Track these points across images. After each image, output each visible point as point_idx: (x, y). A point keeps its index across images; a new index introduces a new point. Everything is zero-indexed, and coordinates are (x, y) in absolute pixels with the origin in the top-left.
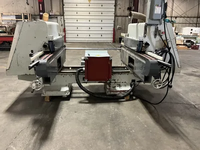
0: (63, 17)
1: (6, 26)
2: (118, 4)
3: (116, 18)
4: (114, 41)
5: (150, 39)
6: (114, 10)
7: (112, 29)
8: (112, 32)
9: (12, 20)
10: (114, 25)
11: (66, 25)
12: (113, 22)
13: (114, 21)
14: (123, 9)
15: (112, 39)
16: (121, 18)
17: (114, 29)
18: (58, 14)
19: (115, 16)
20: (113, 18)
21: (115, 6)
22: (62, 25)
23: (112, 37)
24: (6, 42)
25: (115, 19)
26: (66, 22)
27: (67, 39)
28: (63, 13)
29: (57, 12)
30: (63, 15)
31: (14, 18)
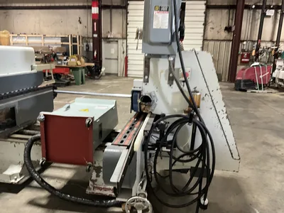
0: (125, 41)
2: (210, 21)
3: (206, 43)
5: (158, 87)
6: (202, 31)
9: (56, 44)
11: (129, 52)
13: (202, 48)
14: (218, 29)
16: (212, 43)
18: (120, 36)
19: (204, 40)
20: (201, 42)
21: (205, 24)
22: (124, 52)
25: (203, 44)
26: (129, 48)
27: (129, 72)
28: (127, 35)
29: (118, 33)
30: (126, 39)
31: (59, 41)
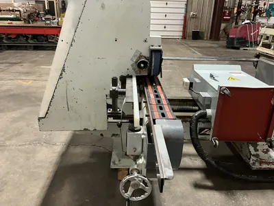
1: (20, 9)
4: (184, 37)
7: (182, 17)
8: (182, 22)
10: (186, 11)
12: (184, 6)
13: (187, 5)
15: (181, 34)
17: (185, 17)
23: (182, 29)
24: (22, 35)
25: (187, 1)
